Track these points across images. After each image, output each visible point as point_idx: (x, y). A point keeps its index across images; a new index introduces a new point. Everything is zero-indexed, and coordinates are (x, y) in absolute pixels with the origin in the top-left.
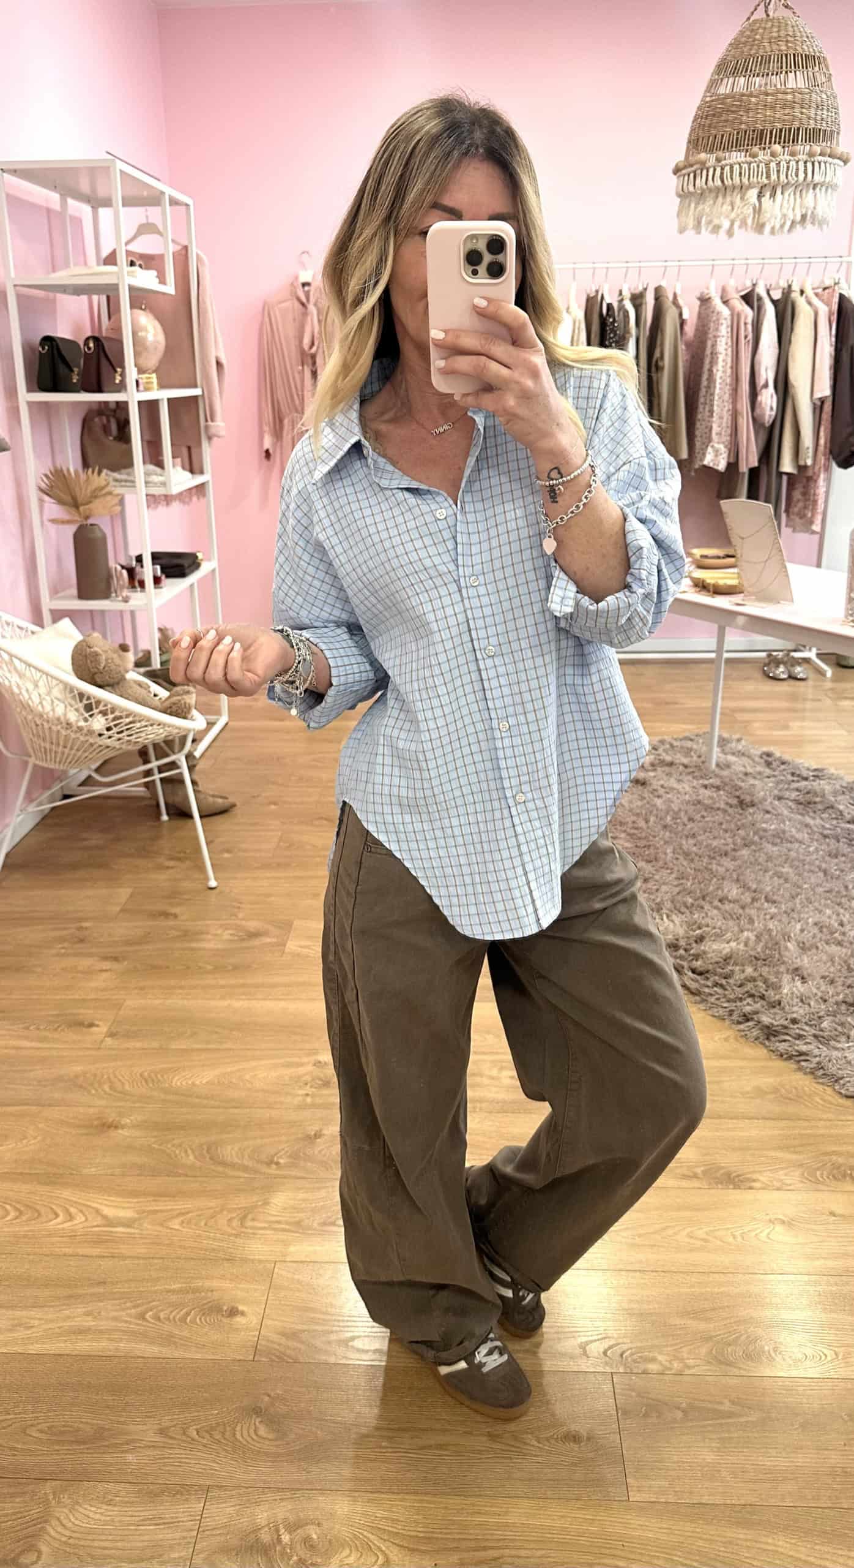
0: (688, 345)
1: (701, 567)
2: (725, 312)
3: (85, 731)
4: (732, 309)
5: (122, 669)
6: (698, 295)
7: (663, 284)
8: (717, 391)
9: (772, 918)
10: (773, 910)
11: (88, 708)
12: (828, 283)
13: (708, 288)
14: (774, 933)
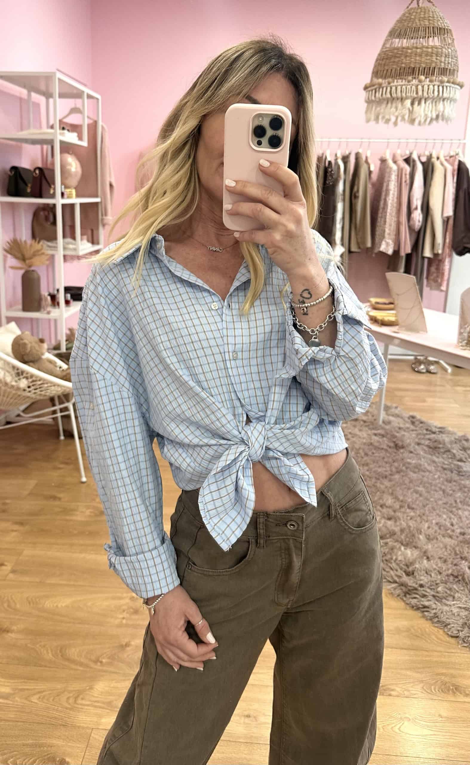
0: (373, 185)
1: (375, 308)
2: (394, 167)
3: (15, 387)
4: (398, 166)
5: (39, 353)
6: (379, 157)
7: (360, 151)
8: (389, 210)
9: (411, 519)
10: (412, 514)
11: (18, 374)
12: (452, 154)
13: (385, 154)
14: (412, 529)
